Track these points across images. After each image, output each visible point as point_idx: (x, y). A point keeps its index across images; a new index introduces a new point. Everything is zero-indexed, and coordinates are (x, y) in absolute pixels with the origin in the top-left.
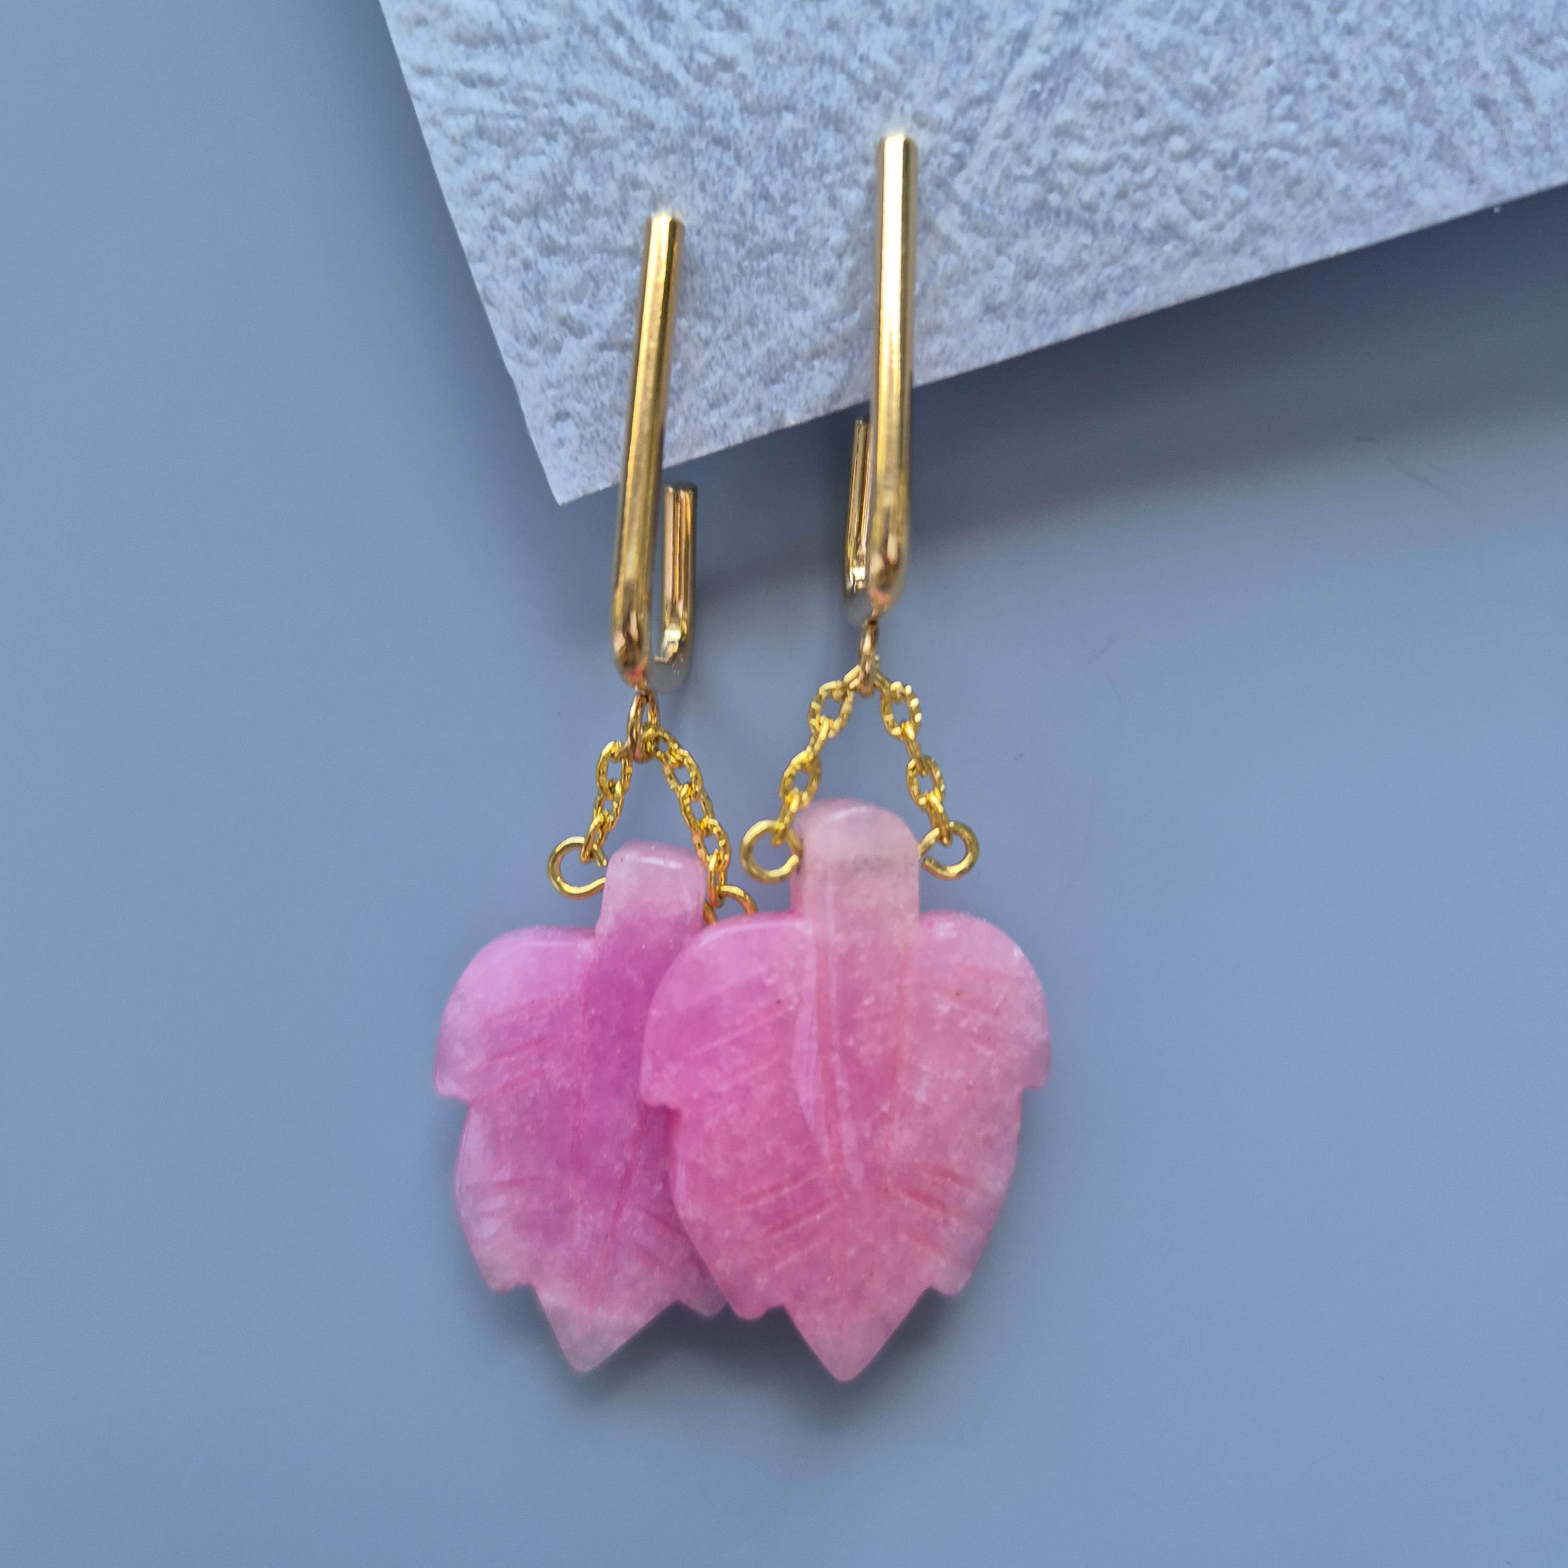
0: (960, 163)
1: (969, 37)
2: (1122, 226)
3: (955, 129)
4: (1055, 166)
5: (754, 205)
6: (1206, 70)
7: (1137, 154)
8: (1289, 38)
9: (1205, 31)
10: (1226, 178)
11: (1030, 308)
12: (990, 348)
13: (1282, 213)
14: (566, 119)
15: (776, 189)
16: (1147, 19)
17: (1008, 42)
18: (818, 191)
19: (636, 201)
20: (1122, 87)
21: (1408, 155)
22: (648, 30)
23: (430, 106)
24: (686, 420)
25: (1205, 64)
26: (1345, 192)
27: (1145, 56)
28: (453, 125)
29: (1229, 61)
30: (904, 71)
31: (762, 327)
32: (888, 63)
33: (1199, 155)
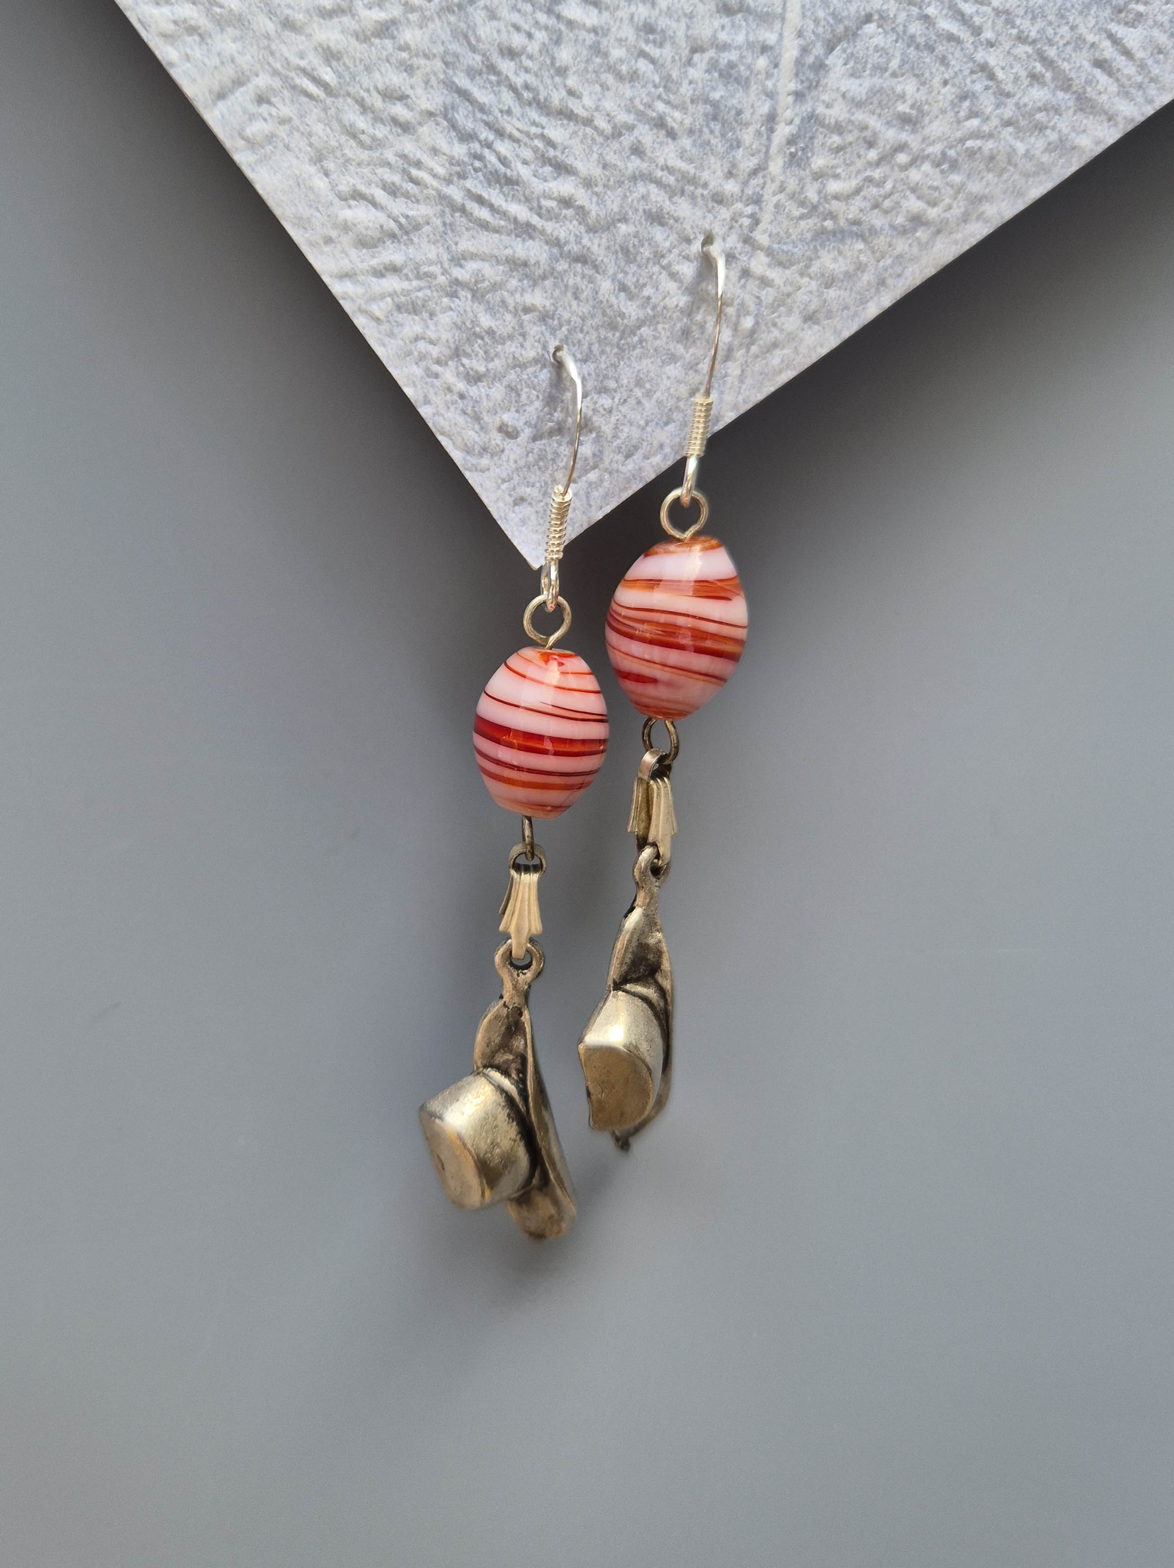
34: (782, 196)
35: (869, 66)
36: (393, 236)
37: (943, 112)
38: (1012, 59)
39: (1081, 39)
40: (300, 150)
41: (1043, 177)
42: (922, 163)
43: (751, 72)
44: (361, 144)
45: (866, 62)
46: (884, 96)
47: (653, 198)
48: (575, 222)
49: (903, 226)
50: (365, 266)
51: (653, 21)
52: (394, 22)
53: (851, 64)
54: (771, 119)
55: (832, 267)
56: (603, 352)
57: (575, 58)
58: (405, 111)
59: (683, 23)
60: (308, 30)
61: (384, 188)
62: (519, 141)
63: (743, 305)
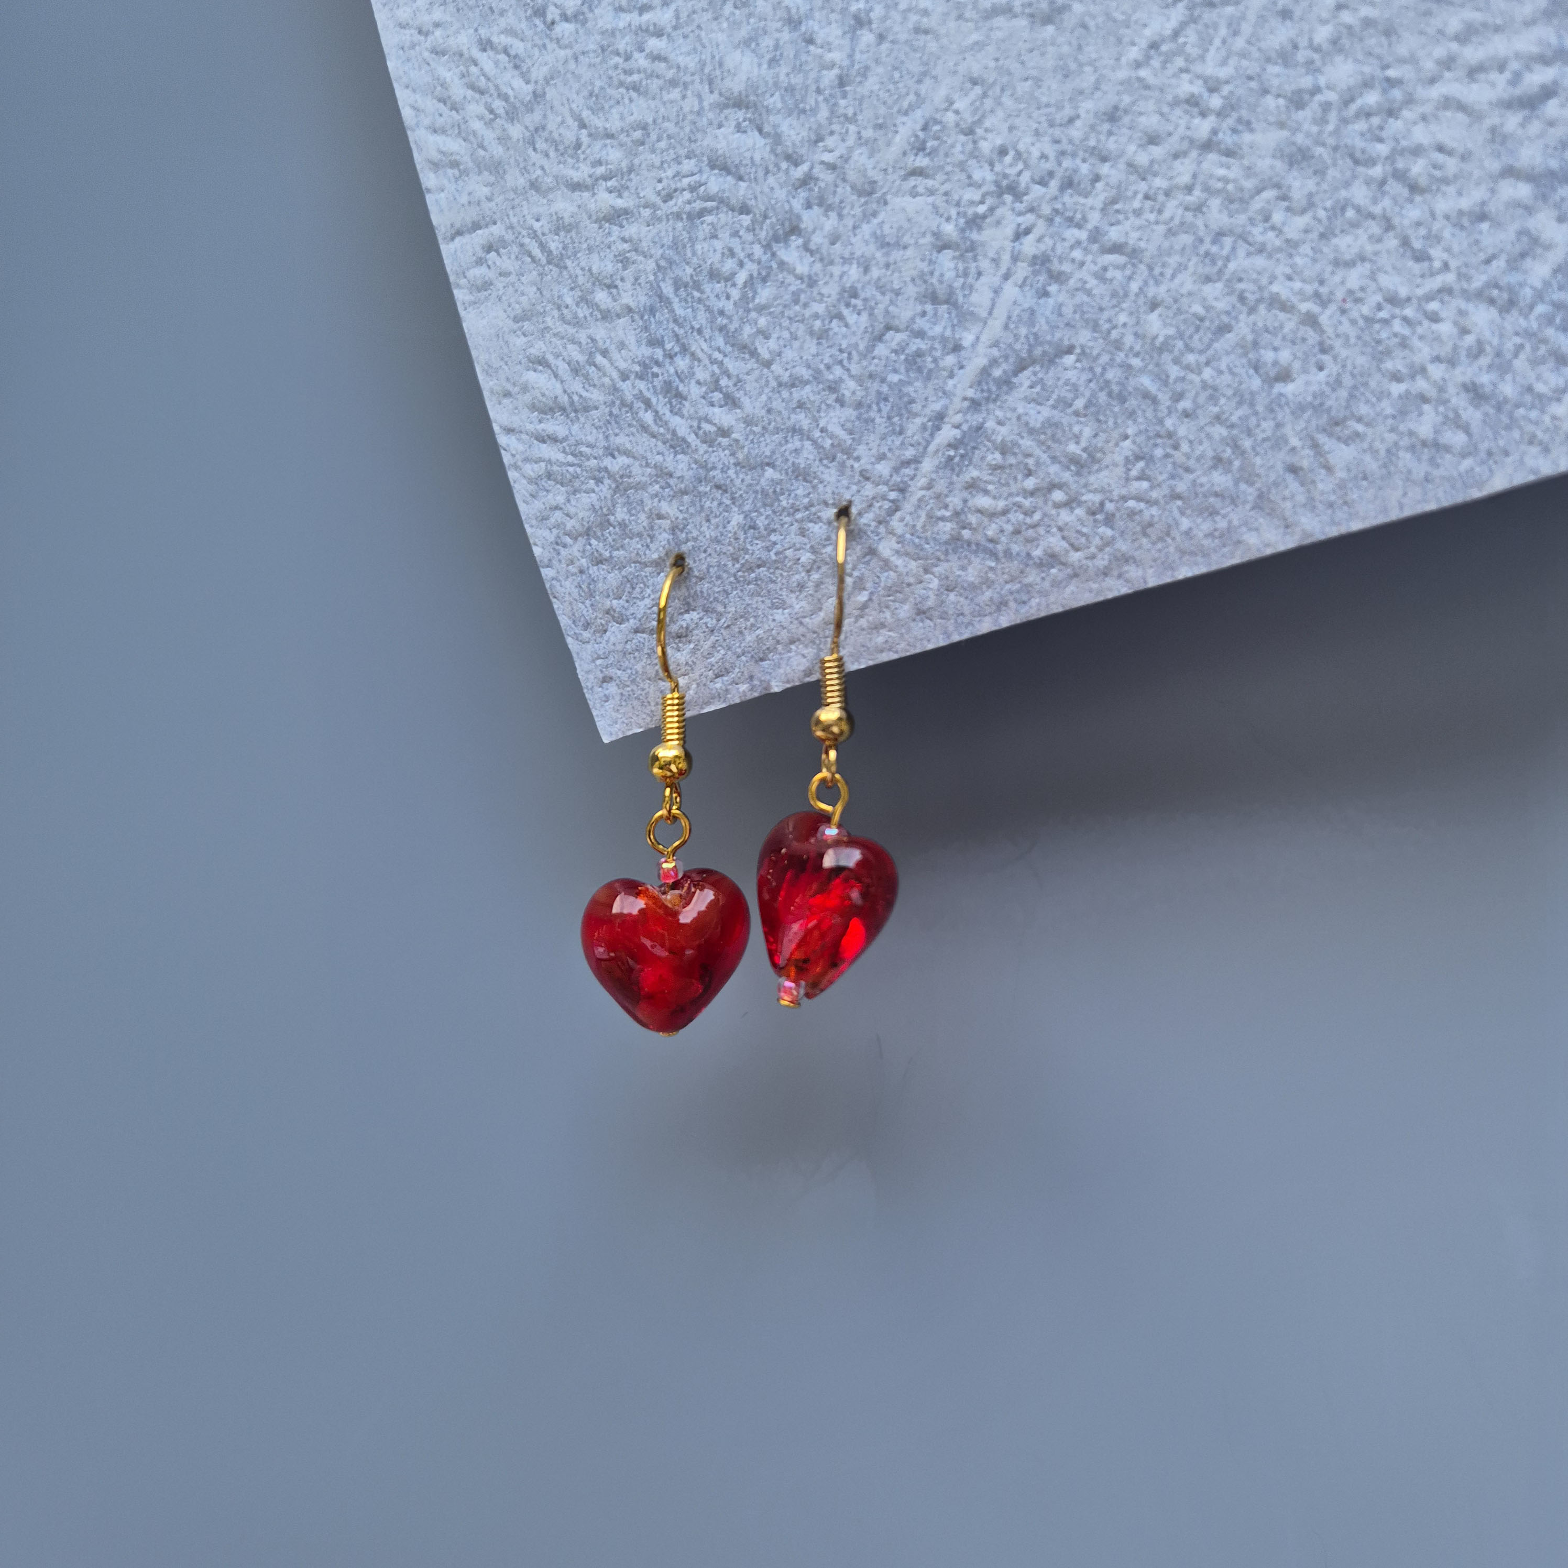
0: (896, 507)
1: (900, 415)
2: (1018, 554)
3: (891, 483)
4: (966, 510)
5: (745, 534)
6: (1077, 443)
7: (1027, 503)
8: (1140, 420)
9: (1077, 414)
10: (1095, 521)
11: (951, 612)
12: (922, 641)
13: (1140, 547)
14: (609, 467)
15: (761, 522)
16: (1032, 405)
17: (930, 421)
18: (792, 525)
19: (660, 527)
20: (1015, 454)
21: (1236, 506)
22: (669, 406)
23: (513, 456)
24: (698, 685)
25: (1077, 438)
26: (1188, 533)
27: (1032, 432)
28: (530, 469)
29: (1096, 435)
30: (853, 439)
31: (752, 620)
32: (842, 434)
33: (1074, 505)
34: (928, 494)
35: (1055, 396)
36: (563, 409)
37: (1115, 465)
38: (1203, 435)
39: (1284, 439)
40: (510, 305)
41: (1199, 559)
42: (1078, 506)
43: (937, 365)
44: (562, 318)
45: (1053, 392)
46: (1060, 431)
47: (805, 454)
48: (727, 452)
49: (1041, 559)
50: (530, 427)
51: (859, 286)
52: (626, 212)
53: (1038, 389)
54: (940, 417)
55: (958, 573)
56: (719, 577)
57: (775, 299)
58: (609, 300)
59: (887, 297)
60: (551, 196)
61: (569, 364)
62: (699, 361)
63: (861, 579)
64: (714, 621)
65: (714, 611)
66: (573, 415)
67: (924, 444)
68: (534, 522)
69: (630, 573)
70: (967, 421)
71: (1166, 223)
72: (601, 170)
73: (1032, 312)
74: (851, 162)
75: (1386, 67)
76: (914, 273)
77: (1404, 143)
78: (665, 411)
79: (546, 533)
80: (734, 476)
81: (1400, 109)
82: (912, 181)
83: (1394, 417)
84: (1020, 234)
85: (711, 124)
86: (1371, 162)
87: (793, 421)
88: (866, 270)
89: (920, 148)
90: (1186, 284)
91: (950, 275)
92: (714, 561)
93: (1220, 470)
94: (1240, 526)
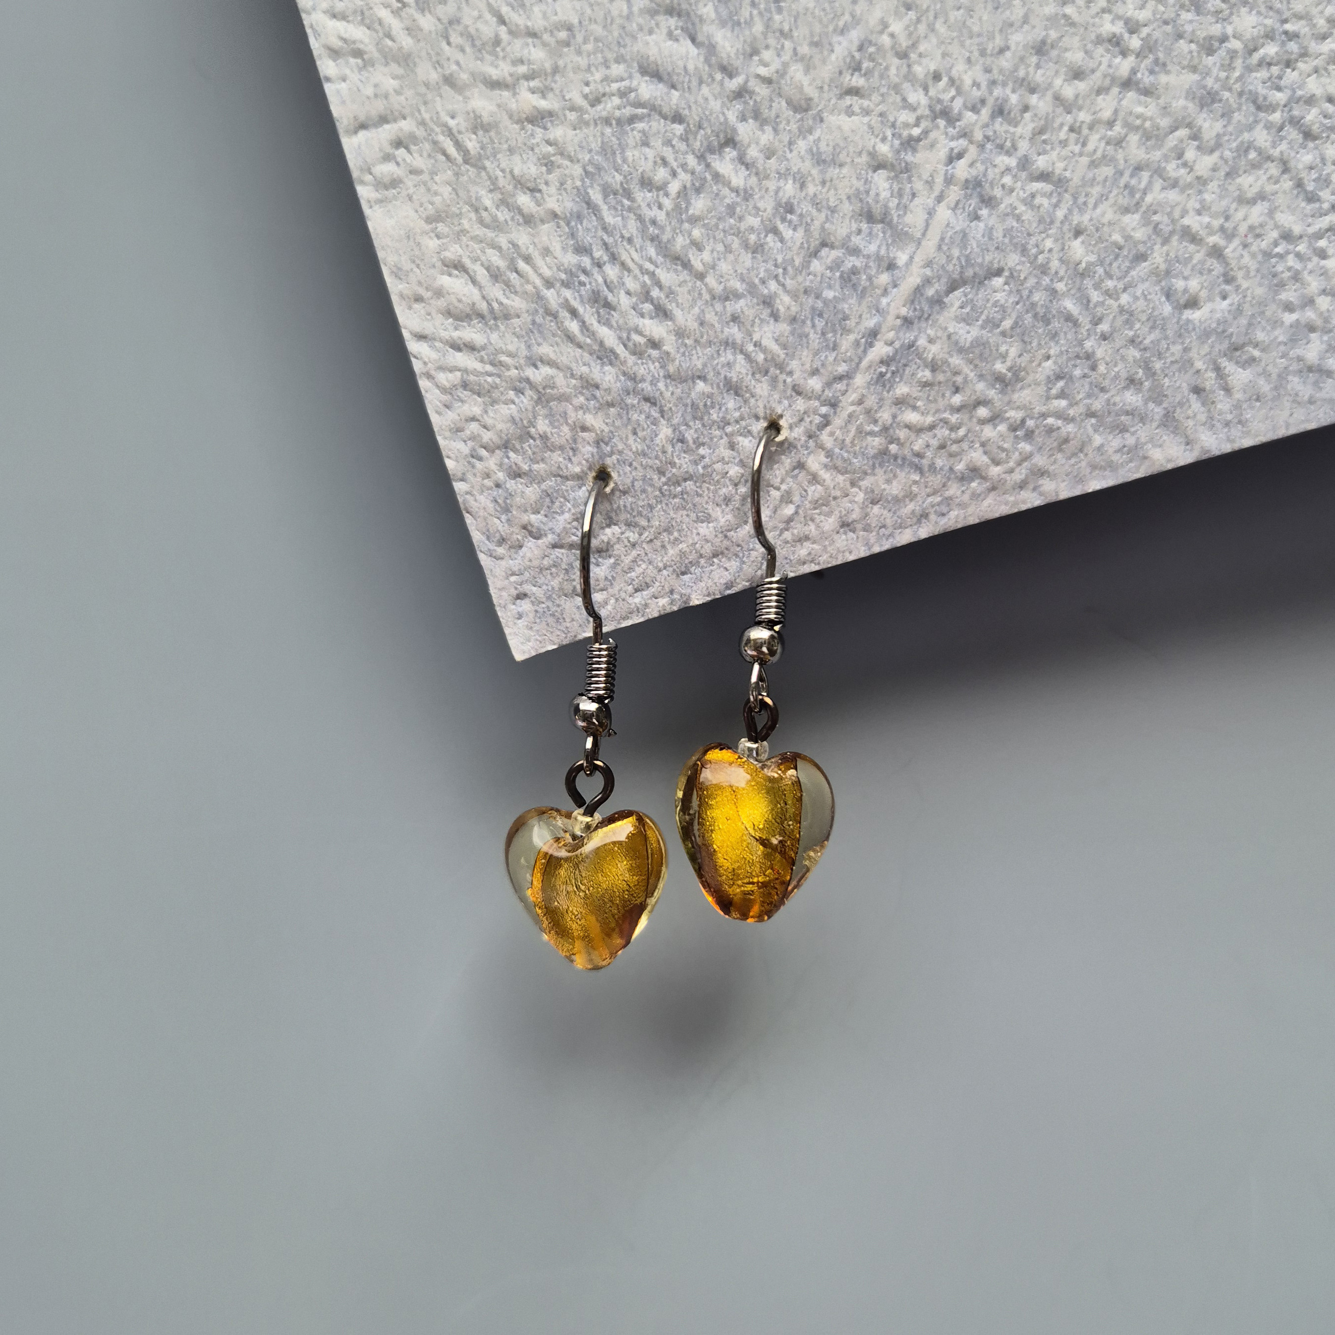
0: (826, 422)
1: (834, 331)
2: (941, 469)
3: (822, 398)
4: (895, 425)
5: (673, 447)
6: (1003, 362)
7: (954, 418)
8: (1062, 341)
9: (1004, 334)
10: (1016, 437)
11: (873, 525)
12: (843, 552)
13: (1055, 462)
14: (531, 377)
15: (690, 435)
16: (962, 325)
17: (863, 337)
18: (722, 438)
19: (584, 440)
20: (944, 372)
21: (1144, 424)
22: (596, 317)
23: (425, 363)
24: (616, 600)
25: (1004, 357)
26: (1099, 448)
27: (961, 350)
28: (444, 378)
29: (1020, 356)
30: (787, 354)
31: (676, 534)
32: (775, 348)
33: (997, 421)
34: (858, 409)
35: (983, 317)
36: (481, 316)
37: (1038, 384)
38: (1118, 358)
39: (1191, 362)
40: (421, 205)
41: (1109, 472)
42: (1001, 422)
43: (872, 283)
44: (481, 222)
45: (982, 312)
46: (987, 350)
47: (738, 367)
48: (657, 364)
49: (961, 473)
50: (445, 335)
51: (795, 202)
52: (551, 114)
53: (968, 309)
54: (874, 334)
55: (883, 487)
56: (644, 491)
57: (709, 211)
58: (532, 205)
59: (823, 215)
60: (468, 93)
61: (488, 269)
62: (629, 270)
63: (789, 493)
64: (637, 535)
65: (636, 525)
66: (492, 322)
67: (857, 360)
68: (448, 434)
69: (550, 487)
70: (898, 338)
71: (1088, 155)
72: (522, 69)
73: (964, 235)
74: (788, 77)
75: (1285, 21)
76: (852, 191)
77: (1300, 93)
78: (592, 321)
79: (460, 446)
80: (663, 389)
81: (1297, 60)
82: (848, 100)
83: (1286, 344)
84: (953, 157)
85: (641, 29)
86: (1271, 108)
87: (726, 333)
88: (803, 186)
89: (856, 68)
90: (1107, 212)
91: (885, 194)
92: (639, 474)
93: (1131, 391)
94: (1146, 443)
